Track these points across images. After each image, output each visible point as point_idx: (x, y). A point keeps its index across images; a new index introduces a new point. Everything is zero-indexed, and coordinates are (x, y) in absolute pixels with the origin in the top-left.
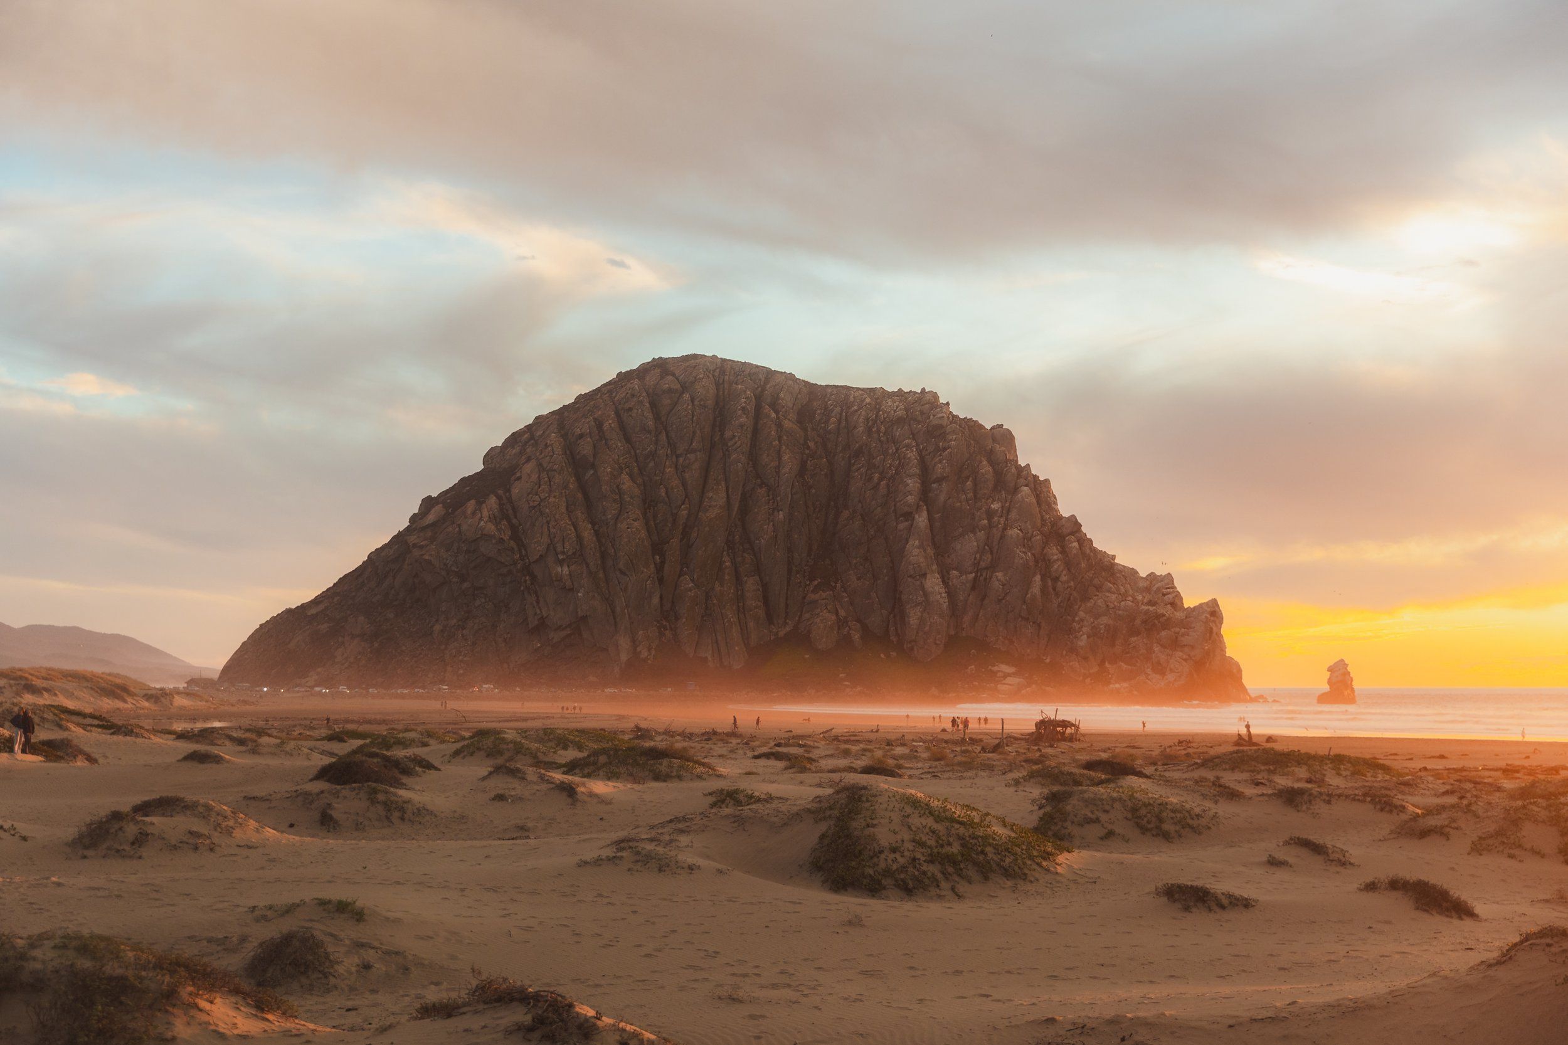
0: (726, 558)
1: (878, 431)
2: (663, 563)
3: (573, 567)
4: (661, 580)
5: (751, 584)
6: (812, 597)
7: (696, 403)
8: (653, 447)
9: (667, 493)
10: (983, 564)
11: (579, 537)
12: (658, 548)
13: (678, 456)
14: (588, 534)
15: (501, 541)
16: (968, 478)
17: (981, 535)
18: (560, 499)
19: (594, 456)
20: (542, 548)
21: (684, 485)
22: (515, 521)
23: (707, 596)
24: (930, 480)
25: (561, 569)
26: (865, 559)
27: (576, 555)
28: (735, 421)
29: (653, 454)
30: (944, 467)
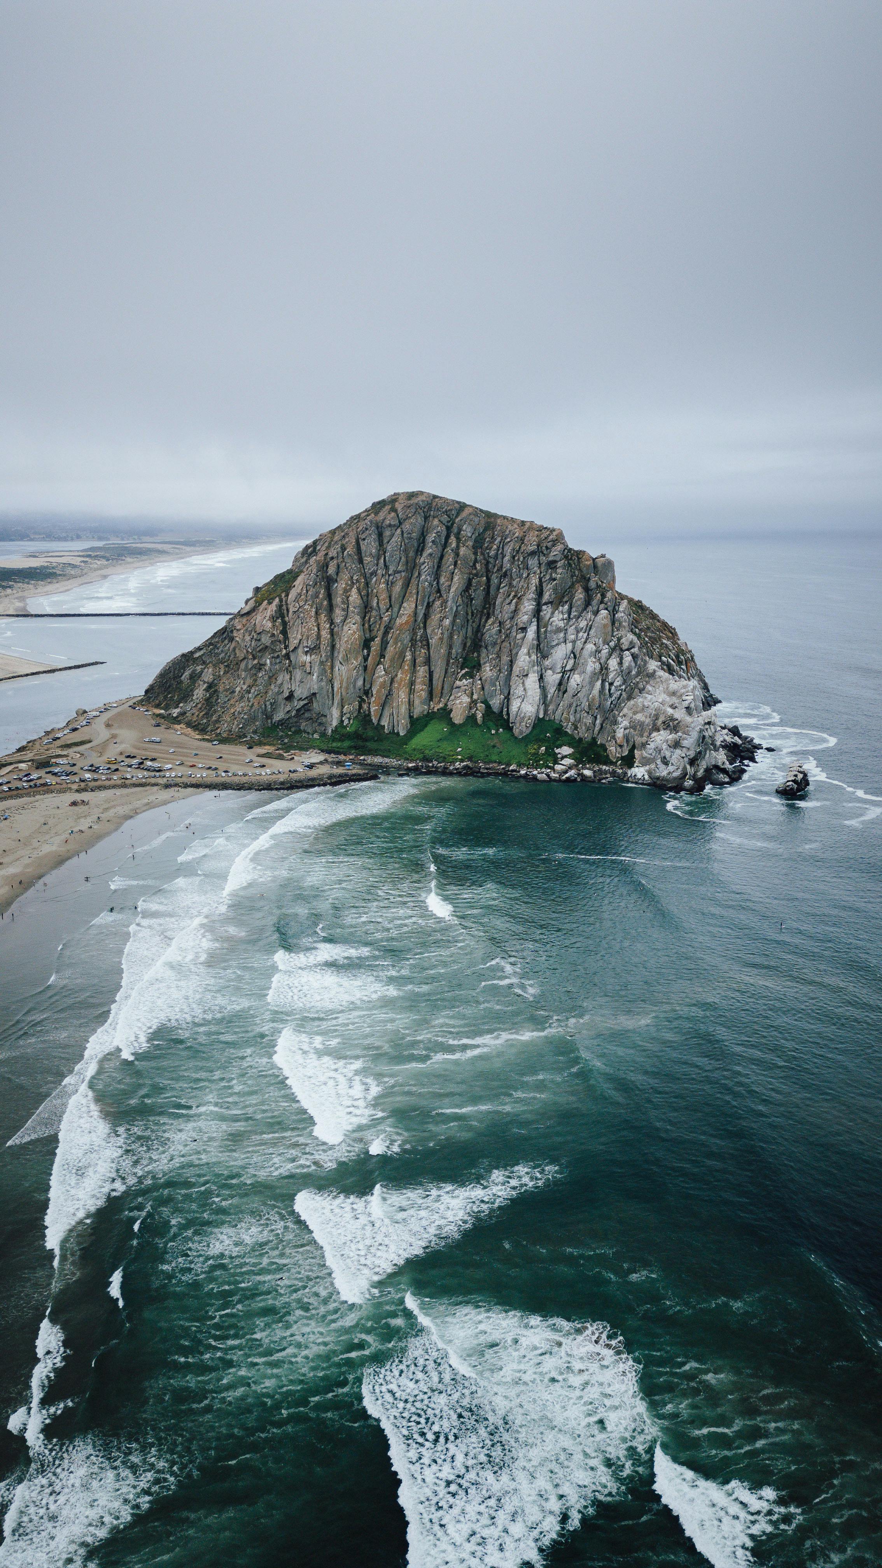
0: (408, 654)
1: (519, 559)
2: (368, 655)
3: (313, 656)
4: (365, 668)
5: (422, 671)
6: (458, 683)
7: (405, 535)
8: (375, 568)
9: (378, 603)
10: (568, 668)
11: (319, 636)
12: (366, 644)
13: (389, 575)
14: (325, 634)
15: (273, 635)
16: (566, 602)
17: (570, 646)
18: (312, 606)
19: (337, 574)
20: (296, 642)
21: (390, 597)
22: (287, 619)
23: (392, 681)
24: (541, 603)
25: (305, 658)
26: (497, 656)
27: (315, 649)
28: (428, 550)
29: (375, 573)
30: (550, 594)
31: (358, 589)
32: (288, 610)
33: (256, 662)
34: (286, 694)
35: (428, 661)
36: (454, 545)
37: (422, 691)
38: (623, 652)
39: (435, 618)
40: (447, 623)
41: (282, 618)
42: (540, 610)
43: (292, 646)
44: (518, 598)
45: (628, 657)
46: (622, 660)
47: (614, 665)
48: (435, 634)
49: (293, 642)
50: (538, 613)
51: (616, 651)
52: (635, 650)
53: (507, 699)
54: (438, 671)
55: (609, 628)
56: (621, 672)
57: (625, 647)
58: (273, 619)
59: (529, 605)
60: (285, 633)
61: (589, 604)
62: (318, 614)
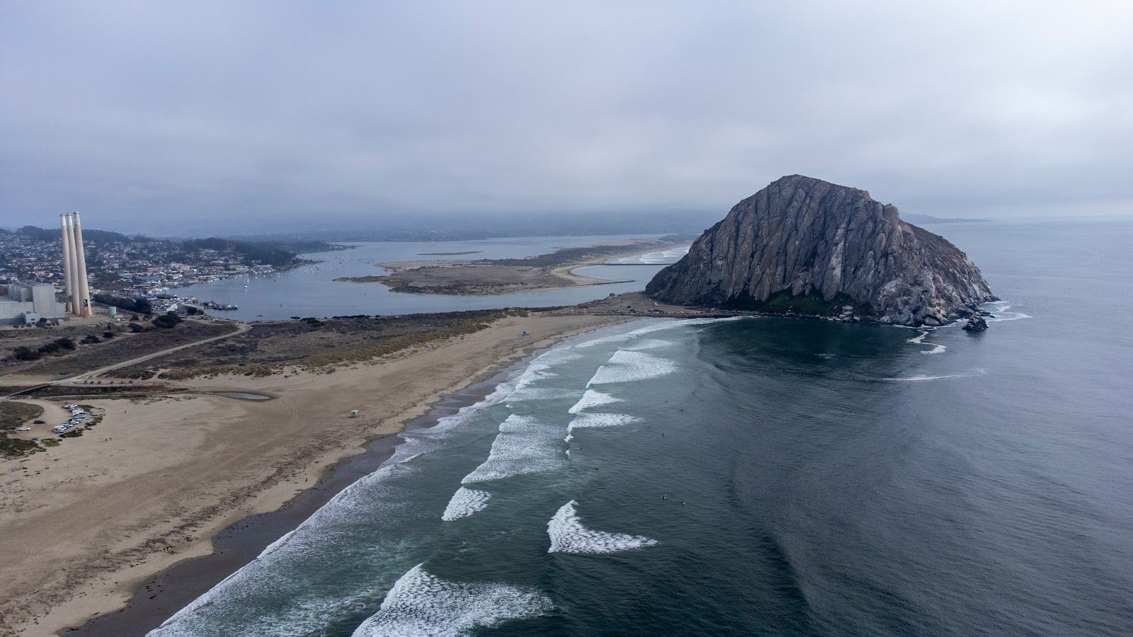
0: (774, 259)
1: (841, 208)
2: (753, 260)
3: (724, 262)
4: (750, 267)
5: (781, 268)
6: (799, 274)
8: (764, 215)
9: (762, 234)
11: (728, 251)
12: (753, 255)
14: (732, 250)
15: (705, 252)
18: (728, 236)
19: (743, 220)
21: (769, 230)
22: (714, 243)
23: (763, 273)
24: (847, 230)
25: (719, 262)
26: (823, 260)
27: (725, 258)
28: (793, 205)
29: (763, 218)
30: (853, 225)
31: (753, 227)
32: (715, 239)
33: (696, 266)
34: (708, 281)
35: (785, 263)
36: (808, 202)
37: (778, 278)
38: (888, 255)
39: (791, 241)
40: (797, 243)
41: (712, 243)
42: (847, 234)
43: (714, 257)
44: (837, 228)
45: (891, 258)
46: (887, 259)
47: (883, 260)
48: (791, 248)
49: (715, 254)
50: (845, 236)
51: (886, 255)
52: (896, 254)
53: (823, 281)
54: (789, 268)
55: (884, 243)
56: (886, 266)
57: (889, 252)
58: (707, 244)
59: (840, 231)
60: (711, 250)
61: (874, 232)
62: (729, 240)
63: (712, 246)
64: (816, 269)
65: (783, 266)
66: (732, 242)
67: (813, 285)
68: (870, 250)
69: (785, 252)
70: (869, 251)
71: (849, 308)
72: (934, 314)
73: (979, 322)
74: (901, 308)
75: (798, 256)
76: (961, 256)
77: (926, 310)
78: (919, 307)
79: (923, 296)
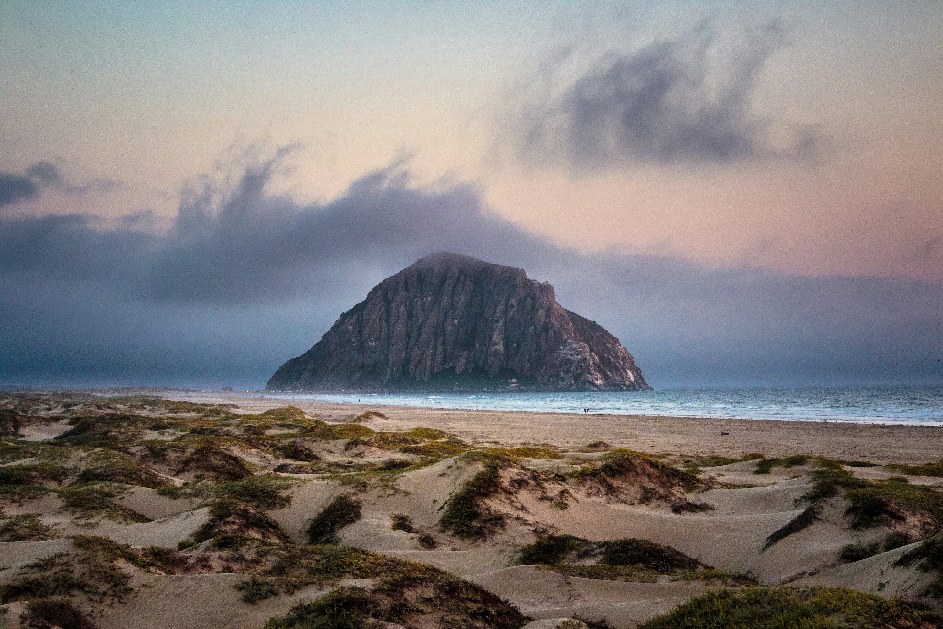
0: (432, 340)
1: (498, 286)
2: (409, 341)
3: (377, 343)
4: (407, 348)
5: (440, 348)
7: (434, 275)
8: (416, 294)
9: (416, 313)
11: (381, 332)
12: (408, 335)
13: (424, 298)
14: (385, 330)
15: (353, 334)
18: (377, 316)
19: (393, 298)
20: (367, 336)
21: (424, 309)
22: (362, 324)
23: (422, 354)
24: (507, 307)
25: (372, 344)
26: (484, 338)
27: (379, 338)
28: (447, 282)
29: (415, 297)
30: (513, 302)
31: (405, 306)
32: (362, 320)
33: (342, 350)
34: (360, 365)
35: (444, 343)
36: (462, 279)
37: (439, 358)
38: (548, 329)
39: (450, 318)
40: (456, 321)
41: (360, 324)
42: (507, 311)
43: (364, 339)
44: (496, 306)
45: (551, 333)
46: (547, 333)
47: (543, 336)
48: (449, 327)
49: (365, 336)
50: (506, 312)
51: (546, 329)
52: (555, 328)
53: (487, 359)
54: (449, 347)
55: (543, 318)
56: (547, 340)
57: (549, 327)
58: (354, 325)
59: (500, 309)
60: (360, 332)
61: (533, 306)
62: (380, 320)
63: (360, 327)
64: (477, 347)
65: (443, 346)
66: (383, 323)
67: (476, 363)
68: (531, 325)
69: (443, 330)
70: (529, 327)
71: (514, 380)
72: (593, 380)
73: (630, 384)
74: (564, 375)
75: (458, 335)
76: (615, 342)
77: (586, 376)
78: (579, 374)
79: (583, 364)
